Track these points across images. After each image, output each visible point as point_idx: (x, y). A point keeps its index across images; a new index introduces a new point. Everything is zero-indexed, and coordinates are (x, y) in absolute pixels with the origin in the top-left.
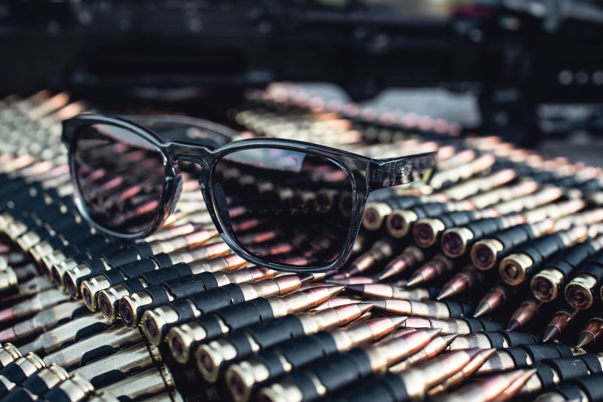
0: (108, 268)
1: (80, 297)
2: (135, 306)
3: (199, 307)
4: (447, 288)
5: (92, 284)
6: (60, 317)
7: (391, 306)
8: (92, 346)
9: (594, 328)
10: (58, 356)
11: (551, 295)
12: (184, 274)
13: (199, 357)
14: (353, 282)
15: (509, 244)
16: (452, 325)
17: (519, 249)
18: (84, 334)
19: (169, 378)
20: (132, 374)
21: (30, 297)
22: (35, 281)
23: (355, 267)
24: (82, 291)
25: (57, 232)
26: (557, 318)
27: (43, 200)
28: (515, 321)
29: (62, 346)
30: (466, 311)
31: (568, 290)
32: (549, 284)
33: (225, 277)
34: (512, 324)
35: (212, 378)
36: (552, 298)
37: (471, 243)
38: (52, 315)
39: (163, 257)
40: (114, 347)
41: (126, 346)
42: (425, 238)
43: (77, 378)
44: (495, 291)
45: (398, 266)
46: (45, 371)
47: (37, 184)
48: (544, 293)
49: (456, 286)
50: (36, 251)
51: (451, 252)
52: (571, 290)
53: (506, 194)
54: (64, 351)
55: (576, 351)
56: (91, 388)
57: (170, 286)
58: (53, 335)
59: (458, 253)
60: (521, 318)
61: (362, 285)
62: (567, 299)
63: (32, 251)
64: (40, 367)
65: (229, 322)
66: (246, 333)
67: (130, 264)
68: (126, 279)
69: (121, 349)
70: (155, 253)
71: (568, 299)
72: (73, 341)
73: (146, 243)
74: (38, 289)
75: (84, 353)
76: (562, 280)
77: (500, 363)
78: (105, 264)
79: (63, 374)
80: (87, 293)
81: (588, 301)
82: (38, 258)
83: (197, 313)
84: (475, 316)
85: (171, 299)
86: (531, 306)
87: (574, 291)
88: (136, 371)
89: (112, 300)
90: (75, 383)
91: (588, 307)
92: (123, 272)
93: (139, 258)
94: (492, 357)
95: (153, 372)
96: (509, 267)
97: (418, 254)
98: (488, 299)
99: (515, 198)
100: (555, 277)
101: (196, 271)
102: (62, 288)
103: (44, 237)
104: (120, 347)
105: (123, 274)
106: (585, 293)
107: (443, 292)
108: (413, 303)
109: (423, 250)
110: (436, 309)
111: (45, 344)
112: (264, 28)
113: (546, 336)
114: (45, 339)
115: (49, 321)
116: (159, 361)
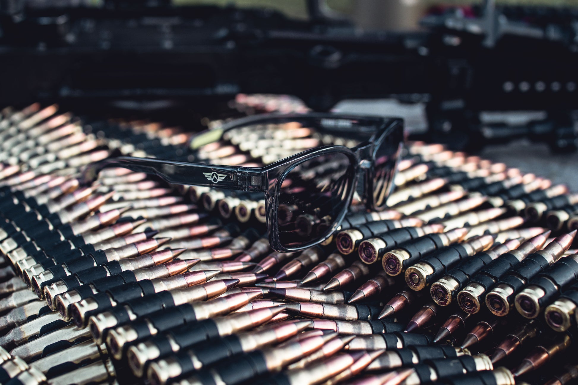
0: (68, 274)
1: (44, 299)
2: (83, 312)
3: (135, 312)
4: (358, 293)
5: (52, 289)
6: (29, 314)
7: (305, 308)
8: (52, 340)
9: (481, 330)
10: (24, 348)
11: (446, 301)
12: (129, 280)
13: (129, 355)
14: (279, 286)
15: (415, 254)
16: (356, 326)
17: (423, 259)
18: (47, 330)
19: (111, 369)
20: (82, 365)
21: (7, 295)
22: (13, 281)
23: (283, 272)
24: (45, 293)
25: (32, 240)
26: (451, 320)
27: (24, 208)
28: (414, 323)
29: (29, 339)
30: (373, 313)
31: (460, 296)
32: (445, 291)
33: (162, 284)
34: (410, 325)
35: (139, 373)
36: (447, 303)
37: (382, 252)
38: (23, 312)
39: (115, 264)
40: (71, 341)
41: (81, 341)
42: (346, 247)
43: (32, 370)
44: (400, 296)
45: (319, 272)
46: (9, 363)
47: (20, 194)
48: (442, 299)
49: (367, 291)
50: (13, 256)
51: (366, 260)
52: (462, 297)
53: (433, 201)
54: (28, 345)
55: (461, 351)
56: (44, 378)
57: (113, 293)
58: (22, 330)
59: (372, 261)
60: (419, 321)
61: (284, 289)
62: (459, 304)
63: (9, 255)
64: (6, 359)
65: (157, 325)
66: (168, 336)
67: (85, 270)
68: (81, 284)
69: (76, 343)
70: (109, 260)
71: (461, 304)
72: (38, 335)
73: (102, 251)
74: (14, 288)
75: (45, 346)
76: (456, 288)
77: (388, 361)
78: (66, 270)
79: (23, 366)
80: (48, 296)
81: (476, 307)
82: (14, 262)
83: (133, 317)
84: (379, 318)
85: (114, 304)
86: (431, 309)
87: (464, 297)
88: (86, 362)
89: (66, 304)
90: (31, 375)
91: (476, 312)
92: (79, 278)
93: (95, 265)
94: (383, 356)
95: (99, 364)
96: (412, 275)
97: (339, 261)
98: (393, 303)
99: (442, 205)
100: (451, 285)
101: (140, 278)
102: (31, 289)
103: (21, 243)
104: (75, 342)
105: (78, 280)
106: (473, 300)
107: (354, 296)
108: (325, 306)
109: (344, 257)
110: (346, 312)
111: (15, 337)
112: (230, 45)
113: (437, 337)
114: (15, 333)
115: (20, 318)
116: (106, 354)
